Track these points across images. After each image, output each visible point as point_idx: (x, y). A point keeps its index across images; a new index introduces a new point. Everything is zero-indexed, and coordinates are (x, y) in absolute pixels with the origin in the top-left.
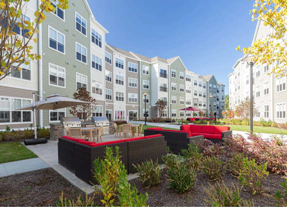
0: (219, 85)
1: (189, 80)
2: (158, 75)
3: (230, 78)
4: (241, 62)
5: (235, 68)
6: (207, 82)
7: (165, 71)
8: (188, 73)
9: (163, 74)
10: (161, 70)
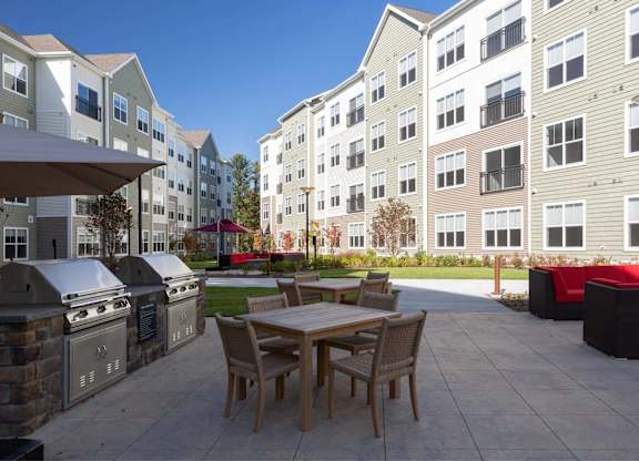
0: (222, 163)
1: (160, 137)
2: (68, 102)
3: (263, 146)
4: (309, 109)
5: (284, 120)
6: (196, 150)
7: (93, 94)
8: (159, 117)
9: (88, 104)
10: (81, 87)
